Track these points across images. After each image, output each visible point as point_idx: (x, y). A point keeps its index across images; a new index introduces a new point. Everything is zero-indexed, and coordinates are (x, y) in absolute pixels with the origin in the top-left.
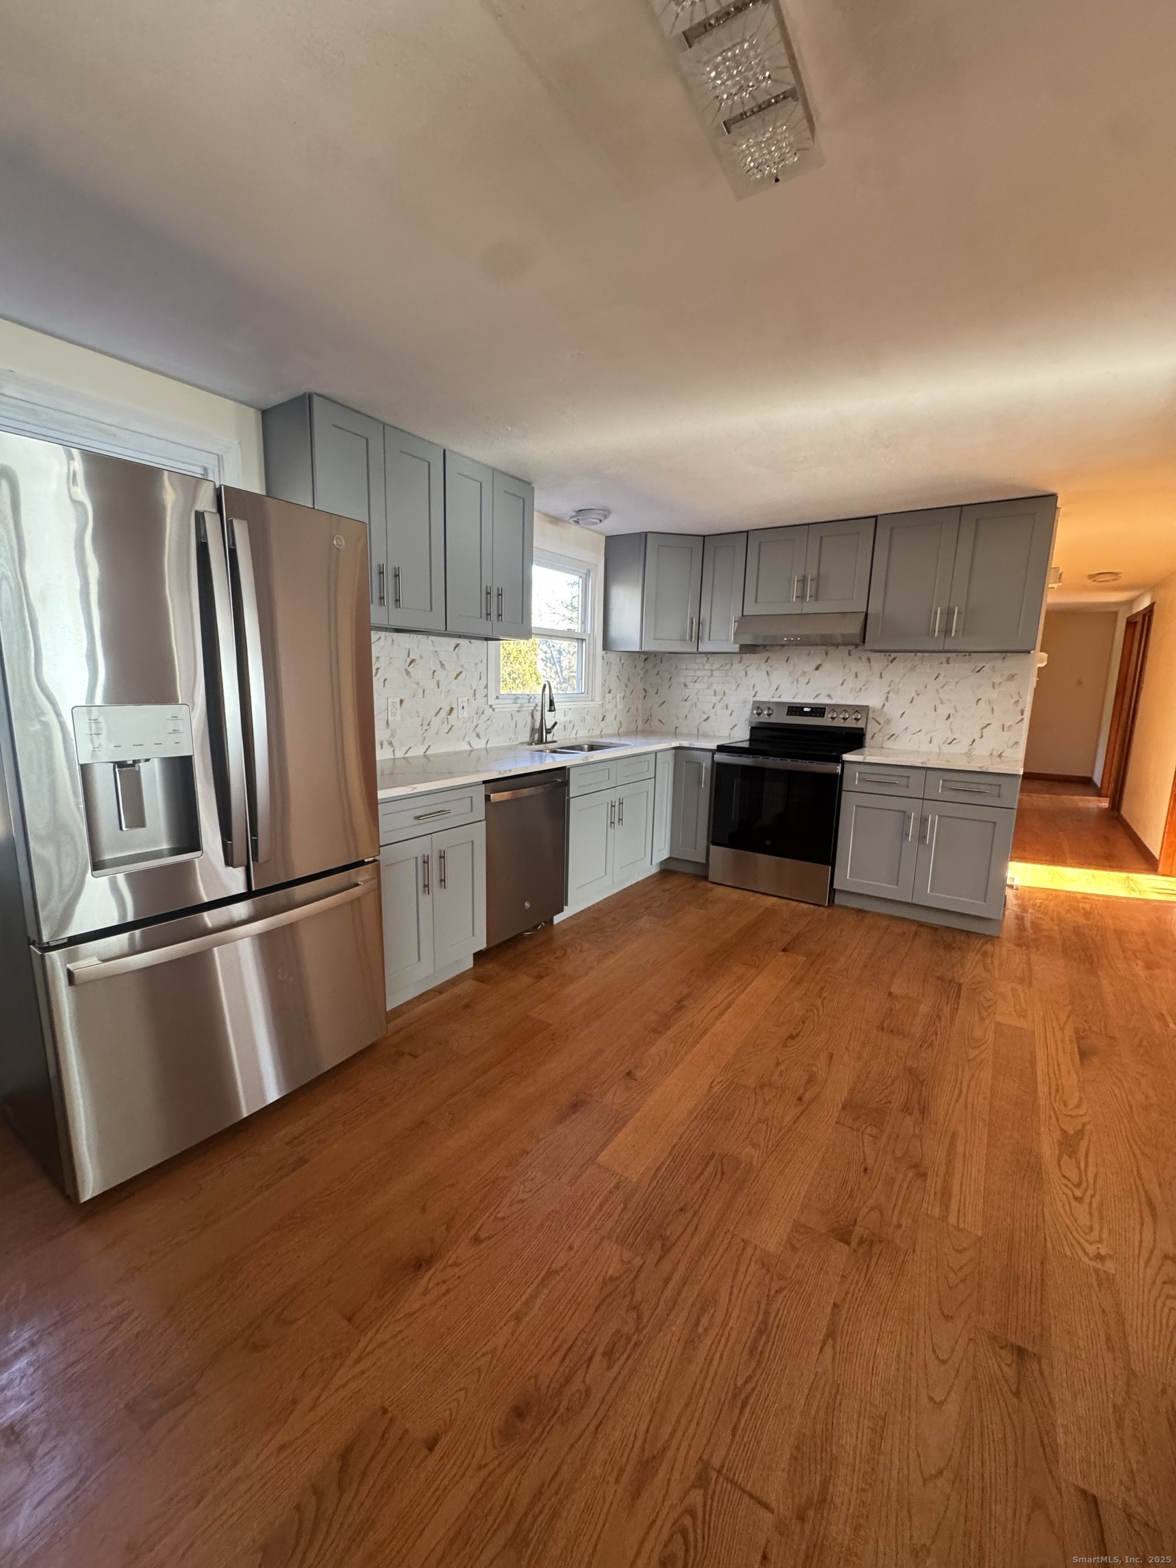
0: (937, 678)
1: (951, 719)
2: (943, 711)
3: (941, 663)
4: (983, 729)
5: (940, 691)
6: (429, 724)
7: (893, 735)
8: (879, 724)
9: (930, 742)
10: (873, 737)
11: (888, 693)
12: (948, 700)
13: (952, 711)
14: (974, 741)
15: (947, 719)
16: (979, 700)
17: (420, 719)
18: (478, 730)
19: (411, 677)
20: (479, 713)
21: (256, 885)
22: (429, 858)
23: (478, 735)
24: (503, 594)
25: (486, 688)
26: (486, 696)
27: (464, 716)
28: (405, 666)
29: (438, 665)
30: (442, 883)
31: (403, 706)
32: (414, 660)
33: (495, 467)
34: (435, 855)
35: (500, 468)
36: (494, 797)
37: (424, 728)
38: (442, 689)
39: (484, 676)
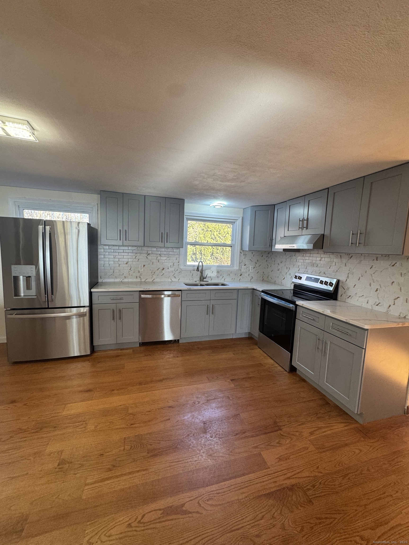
0: (371, 268)
1: (378, 291)
2: (375, 286)
3: (374, 260)
4: (395, 299)
5: (373, 275)
6: (154, 273)
7: (350, 296)
8: (344, 289)
9: (367, 303)
10: (341, 295)
11: (348, 274)
12: (377, 280)
13: (379, 287)
14: (390, 306)
15: (376, 291)
16: (393, 282)
17: (151, 271)
18: (175, 275)
19: (148, 259)
20: (175, 270)
21: (50, 307)
22: (115, 310)
23: (175, 277)
24: (168, 234)
25: (179, 262)
26: (178, 265)
27: (169, 271)
28: (146, 255)
29: (159, 255)
30: (120, 318)
31: (145, 267)
32: (149, 254)
33: (166, 197)
34: (118, 310)
35: (168, 197)
36: (143, 296)
37: (153, 274)
38: (160, 262)
39: (178, 259)
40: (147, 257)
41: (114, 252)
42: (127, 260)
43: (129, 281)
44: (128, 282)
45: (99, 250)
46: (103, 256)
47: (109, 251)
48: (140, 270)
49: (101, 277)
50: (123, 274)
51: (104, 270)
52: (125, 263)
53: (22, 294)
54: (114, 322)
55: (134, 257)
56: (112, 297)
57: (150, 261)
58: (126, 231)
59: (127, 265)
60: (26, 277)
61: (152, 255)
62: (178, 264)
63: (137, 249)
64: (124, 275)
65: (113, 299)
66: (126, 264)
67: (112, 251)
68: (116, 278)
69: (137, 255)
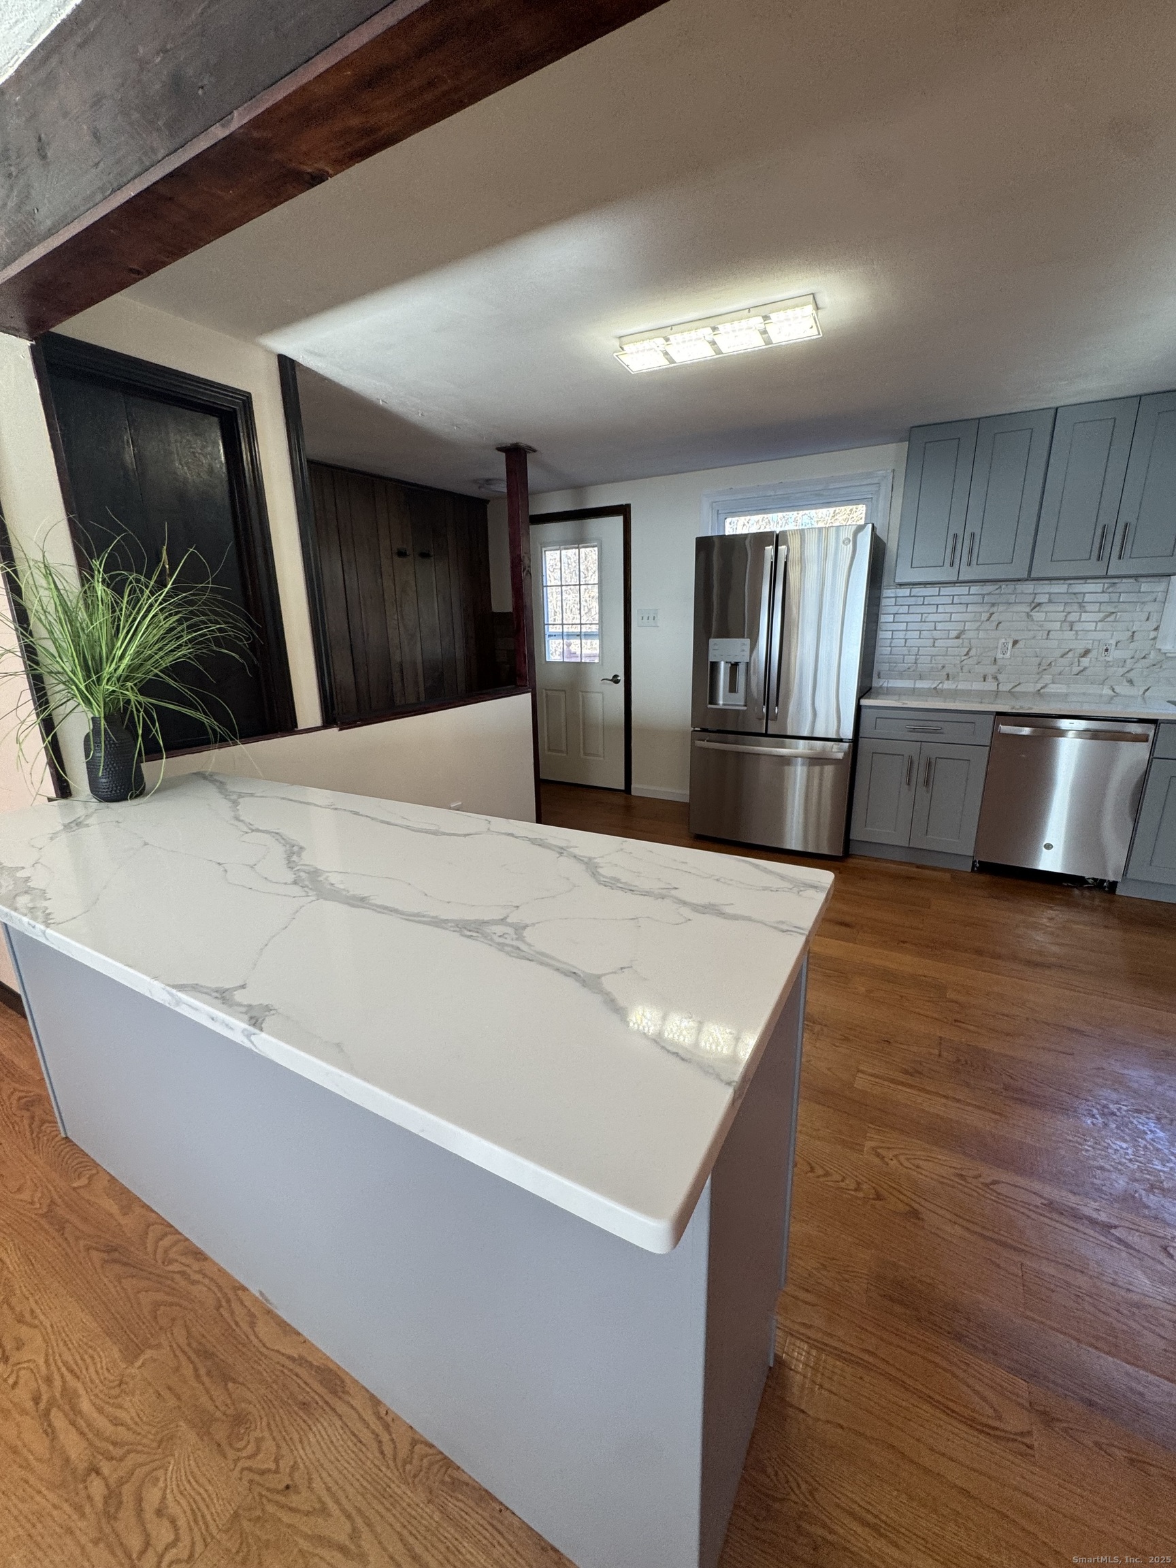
6: (1050, 665)
17: (1039, 659)
18: (1129, 675)
19: (1033, 620)
20: (1136, 657)
21: (770, 732)
22: (916, 759)
23: (1131, 682)
24: (1132, 528)
25: (1156, 629)
26: (1154, 639)
27: (1107, 659)
28: (1028, 610)
29: (1076, 607)
30: (927, 783)
31: (1018, 646)
32: (1039, 604)
33: (1140, 392)
34: (923, 762)
35: (1151, 390)
36: (1005, 729)
37: (1042, 668)
38: (1076, 631)
39: (1154, 617)
40: (1028, 615)
41: (923, 604)
42: (960, 626)
43: (959, 687)
44: (956, 690)
45: (884, 602)
46: (890, 618)
47: (912, 601)
48: (1000, 656)
49: (881, 675)
50: (943, 667)
51: (890, 654)
52: (953, 634)
53: (721, 702)
54: (909, 790)
55: (985, 616)
56: (913, 725)
57: (1041, 626)
58: (973, 535)
59: (956, 640)
60: (732, 665)
61: (1051, 608)
62: (1153, 634)
63: (997, 592)
64: (947, 670)
65: (914, 730)
66: (957, 637)
67: (920, 600)
68: (921, 678)
69: (995, 609)
